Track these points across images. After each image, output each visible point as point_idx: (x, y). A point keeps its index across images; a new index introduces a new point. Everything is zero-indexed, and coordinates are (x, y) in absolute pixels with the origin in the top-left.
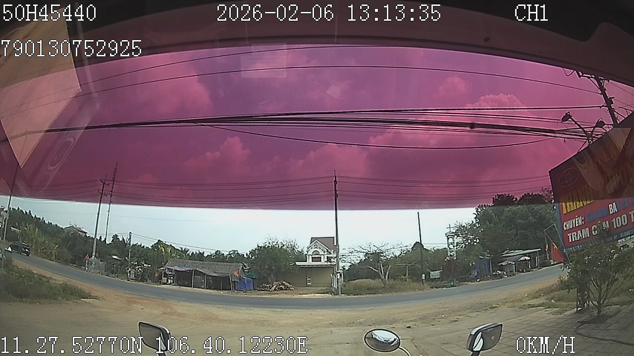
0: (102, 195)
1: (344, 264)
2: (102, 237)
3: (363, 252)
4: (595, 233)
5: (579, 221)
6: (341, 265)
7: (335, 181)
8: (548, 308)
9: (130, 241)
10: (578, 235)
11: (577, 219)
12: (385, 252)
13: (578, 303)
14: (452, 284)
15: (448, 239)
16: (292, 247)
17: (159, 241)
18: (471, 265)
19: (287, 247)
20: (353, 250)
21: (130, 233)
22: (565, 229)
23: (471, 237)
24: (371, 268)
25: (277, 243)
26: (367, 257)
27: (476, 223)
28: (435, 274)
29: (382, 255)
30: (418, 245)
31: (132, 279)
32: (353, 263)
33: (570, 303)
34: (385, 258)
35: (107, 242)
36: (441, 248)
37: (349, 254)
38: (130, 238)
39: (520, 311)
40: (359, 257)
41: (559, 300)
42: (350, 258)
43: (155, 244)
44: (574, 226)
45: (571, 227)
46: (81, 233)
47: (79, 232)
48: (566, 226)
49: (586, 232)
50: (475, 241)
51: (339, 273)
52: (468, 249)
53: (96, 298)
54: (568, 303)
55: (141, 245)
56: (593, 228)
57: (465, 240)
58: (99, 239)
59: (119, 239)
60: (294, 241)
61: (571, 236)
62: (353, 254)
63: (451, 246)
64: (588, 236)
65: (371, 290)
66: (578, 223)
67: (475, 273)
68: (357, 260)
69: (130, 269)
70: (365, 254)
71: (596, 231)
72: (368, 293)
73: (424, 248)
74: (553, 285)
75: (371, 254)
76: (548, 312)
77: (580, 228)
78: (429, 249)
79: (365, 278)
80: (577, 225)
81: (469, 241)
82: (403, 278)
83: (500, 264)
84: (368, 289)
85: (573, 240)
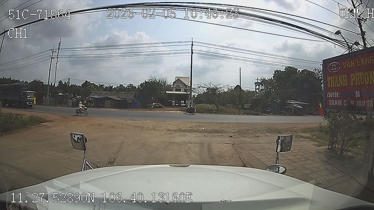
0: (52, 59)
1: (195, 94)
2: (52, 84)
3: (206, 88)
4: (345, 104)
5: (337, 95)
6: (193, 94)
7: (192, 44)
8: (312, 141)
9: (69, 84)
10: (335, 103)
11: (336, 93)
12: (219, 89)
13: (330, 143)
14: (257, 113)
15: (256, 86)
16: (164, 82)
17: (86, 81)
18: (268, 103)
19: (162, 82)
20: (200, 86)
21: (69, 78)
22: (328, 97)
23: (270, 87)
24: (210, 97)
25: (156, 79)
26: (208, 91)
27: (274, 80)
28: (247, 106)
29: (217, 90)
30: (238, 87)
31: (70, 106)
32: (200, 93)
33: (324, 142)
34: (218, 92)
35: (56, 86)
36: (251, 91)
37: (198, 88)
38: (69, 81)
39: (295, 138)
40: (204, 90)
41: (318, 138)
42: (198, 90)
43: (84, 83)
44: (333, 97)
45: (332, 97)
46: (40, 83)
47: (39, 83)
48: (329, 95)
49: (340, 103)
50: (272, 90)
51: (191, 99)
52: (268, 94)
53: (49, 121)
54: (323, 141)
55: (76, 85)
56: (344, 101)
57: (266, 88)
58: (50, 85)
59: (62, 83)
60: (165, 79)
61: (331, 102)
62: (200, 88)
63: (257, 91)
64: (341, 105)
65: (209, 111)
66: (336, 96)
67: (270, 109)
68: (202, 92)
69: (69, 100)
70: (207, 89)
71: (346, 104)
72: (207, 112)
73: (242, 89)
74: (315, 127)
75: (210, 89)
76: (311, 143)
77: (337, 99)
78: (244, 90)
79: (206, 103)
80: (335, 97)
81: (268, 90)
82: (228, 106)
83: (285, 107)
84: (207, 110)
85: (332, 105)
